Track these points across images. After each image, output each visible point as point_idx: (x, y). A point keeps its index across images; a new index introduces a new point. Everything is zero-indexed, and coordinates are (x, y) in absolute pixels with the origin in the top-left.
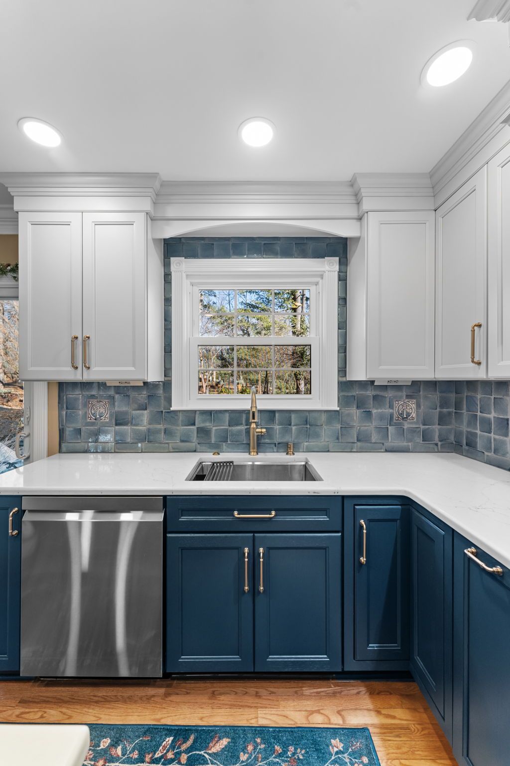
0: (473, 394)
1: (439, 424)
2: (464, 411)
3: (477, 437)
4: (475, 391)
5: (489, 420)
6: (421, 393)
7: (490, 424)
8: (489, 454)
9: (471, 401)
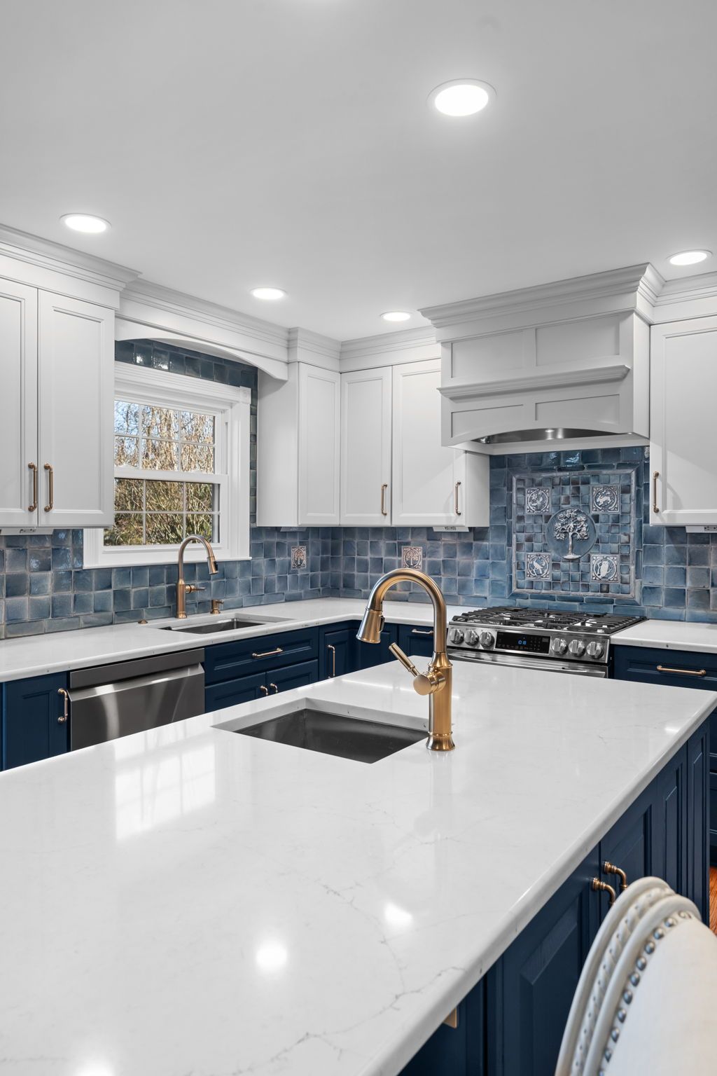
0: (351, 539)
1: (321, 570)
2: (341, 555)
3: (354, 578)
4: (353, 536)
5: (367, 560)
6: (309, 540)
7: (367, 565)
8: (366, 590)
9: (349, 546)
